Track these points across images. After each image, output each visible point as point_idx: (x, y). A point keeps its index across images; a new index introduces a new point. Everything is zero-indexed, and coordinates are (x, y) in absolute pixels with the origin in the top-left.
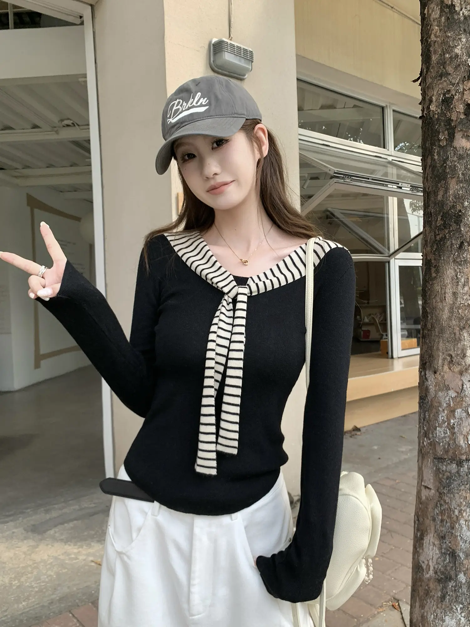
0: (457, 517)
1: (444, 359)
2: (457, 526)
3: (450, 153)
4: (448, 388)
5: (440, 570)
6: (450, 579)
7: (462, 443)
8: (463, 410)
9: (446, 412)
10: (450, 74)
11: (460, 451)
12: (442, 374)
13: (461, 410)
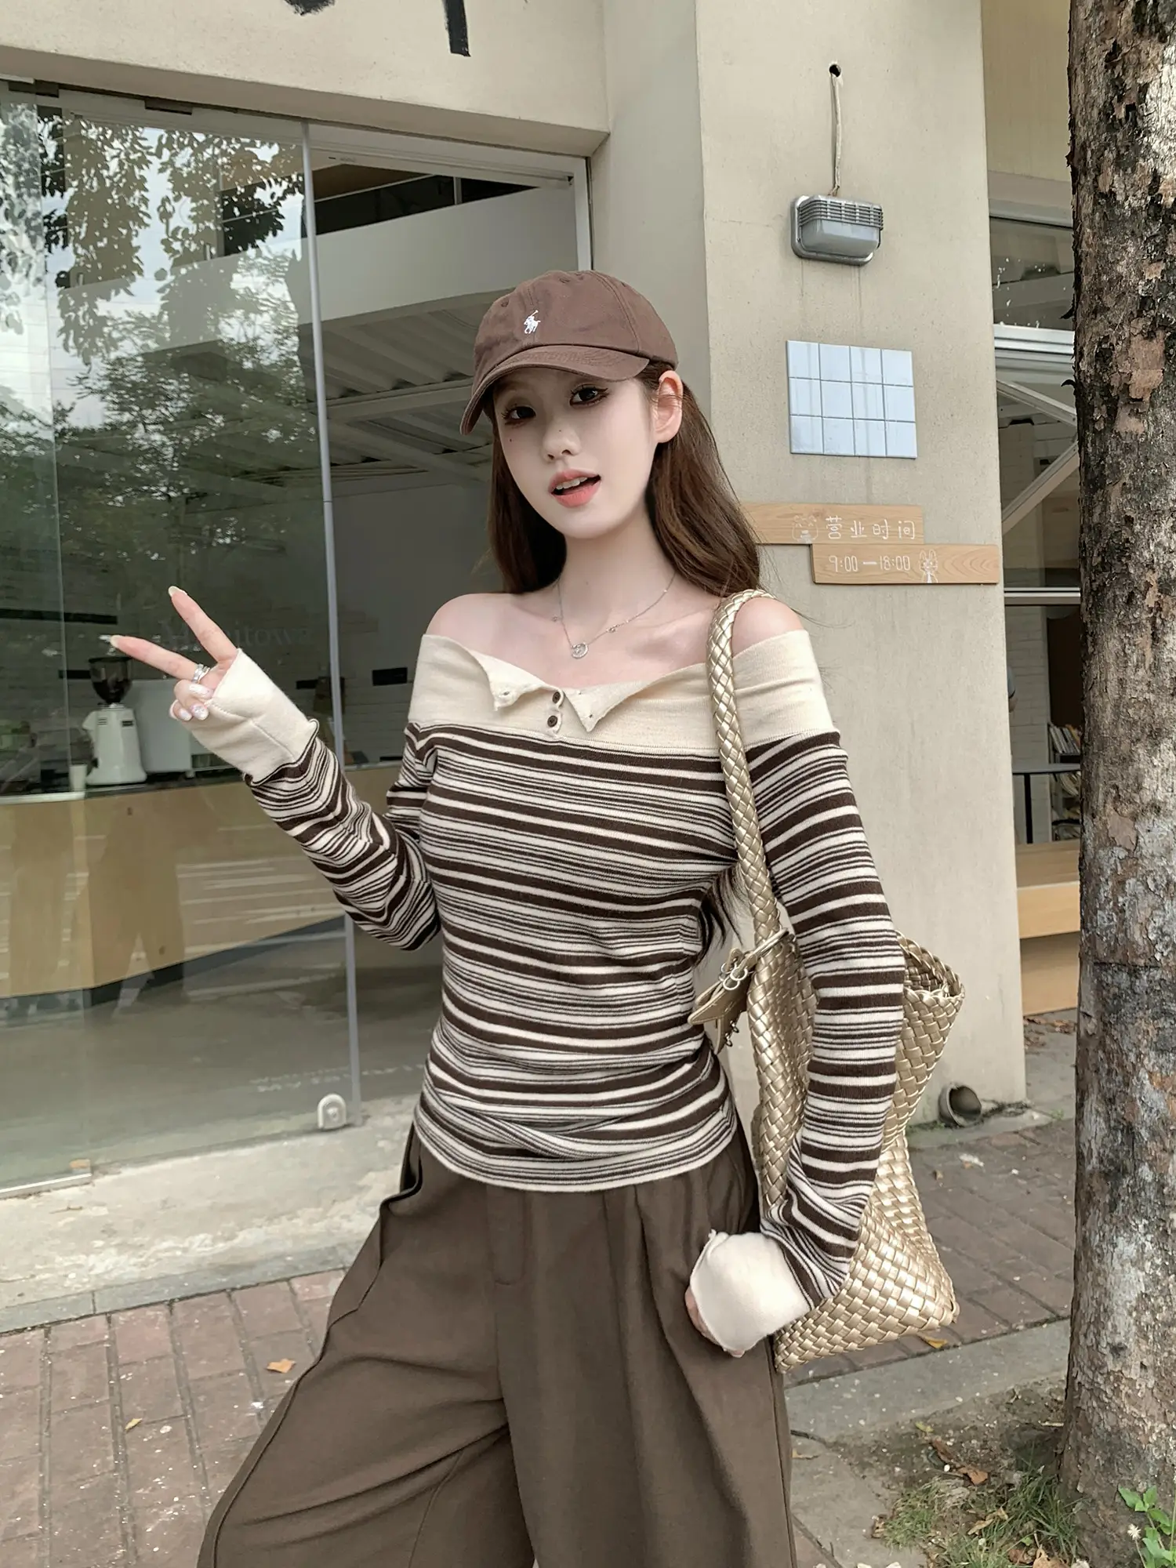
0: (1134, 1066)
1: (1107, 793)
2: (1134, 1081)
3: (1110, 443)
4: (1112, 843)
5: (1108, 1156)
6: (1125, 1172)
7: (1137, 937)
8: (1138, 880)
9: (1110, 883)
10: (1109, 309)
11: (1134, 951)
12: (1104, 818)
13: (1134, 880)
